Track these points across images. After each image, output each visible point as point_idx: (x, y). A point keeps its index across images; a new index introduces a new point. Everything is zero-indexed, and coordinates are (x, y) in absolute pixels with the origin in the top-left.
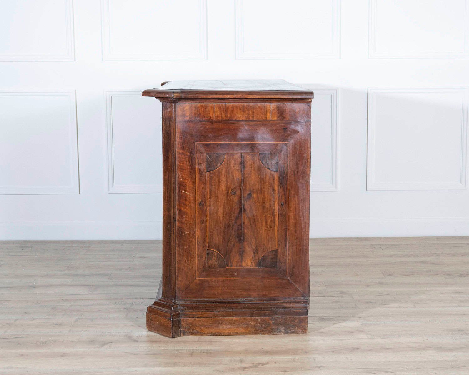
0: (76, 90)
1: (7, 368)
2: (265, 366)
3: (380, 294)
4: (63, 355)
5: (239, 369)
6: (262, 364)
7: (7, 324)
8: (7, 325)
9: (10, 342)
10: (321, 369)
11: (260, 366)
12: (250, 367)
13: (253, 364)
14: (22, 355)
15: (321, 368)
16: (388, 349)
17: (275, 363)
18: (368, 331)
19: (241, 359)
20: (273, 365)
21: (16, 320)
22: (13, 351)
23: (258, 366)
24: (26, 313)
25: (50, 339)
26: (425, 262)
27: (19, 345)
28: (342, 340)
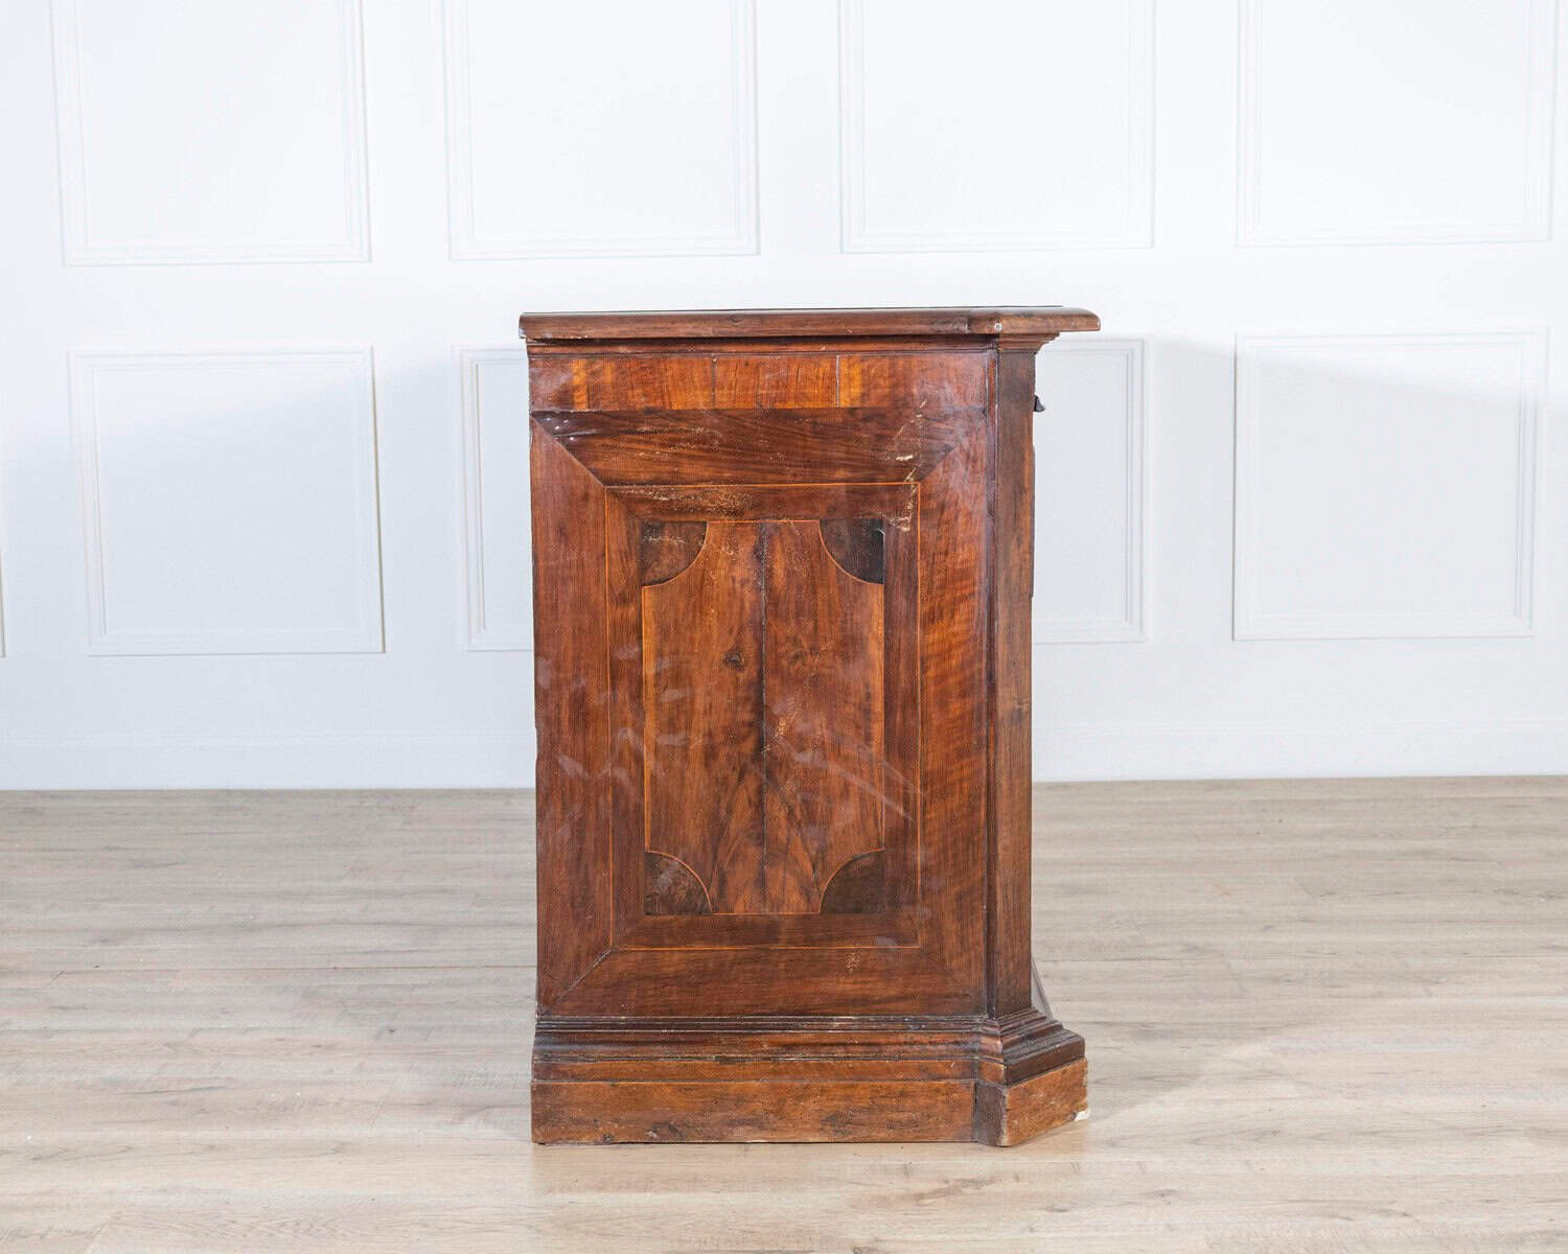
0: (372, 348)
1: (163, 1191)
2: (986, 1188)
3: (1308, 952)
4: (340, 1148)
5: (903, 1198)
6: (976, 1183)
7: (167, 1044)
8: (167, 1049)
9: (174, 1103)
10: (1169, 1203)
11: (969, 1190)
12: (935, 1194)
13: (947, 1182)
14: (212, 1148)
15: (1167, 1198)
16: (1374, 1133)
17: (1017, 1178)
18: (1298, 1074)
19: (905, 1165)
20: (1011, 1186)
21: (195, 1032)
22: (184, 1134)
23: (963, 1190)
24: (224, 1011)
25: (299, 1094)
26: (1426, 854)
27: (200, 1116)
28: (1217, 1102)
